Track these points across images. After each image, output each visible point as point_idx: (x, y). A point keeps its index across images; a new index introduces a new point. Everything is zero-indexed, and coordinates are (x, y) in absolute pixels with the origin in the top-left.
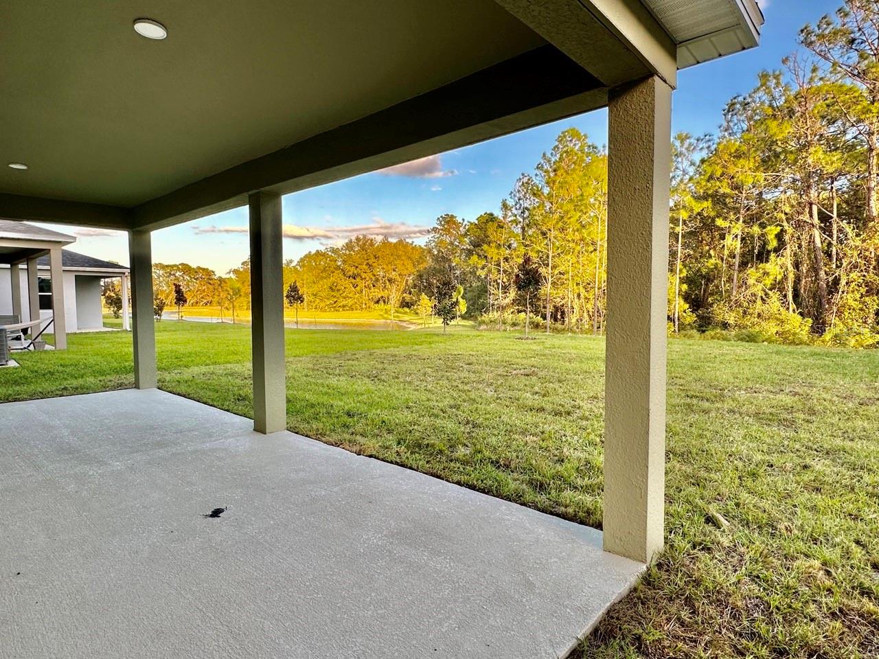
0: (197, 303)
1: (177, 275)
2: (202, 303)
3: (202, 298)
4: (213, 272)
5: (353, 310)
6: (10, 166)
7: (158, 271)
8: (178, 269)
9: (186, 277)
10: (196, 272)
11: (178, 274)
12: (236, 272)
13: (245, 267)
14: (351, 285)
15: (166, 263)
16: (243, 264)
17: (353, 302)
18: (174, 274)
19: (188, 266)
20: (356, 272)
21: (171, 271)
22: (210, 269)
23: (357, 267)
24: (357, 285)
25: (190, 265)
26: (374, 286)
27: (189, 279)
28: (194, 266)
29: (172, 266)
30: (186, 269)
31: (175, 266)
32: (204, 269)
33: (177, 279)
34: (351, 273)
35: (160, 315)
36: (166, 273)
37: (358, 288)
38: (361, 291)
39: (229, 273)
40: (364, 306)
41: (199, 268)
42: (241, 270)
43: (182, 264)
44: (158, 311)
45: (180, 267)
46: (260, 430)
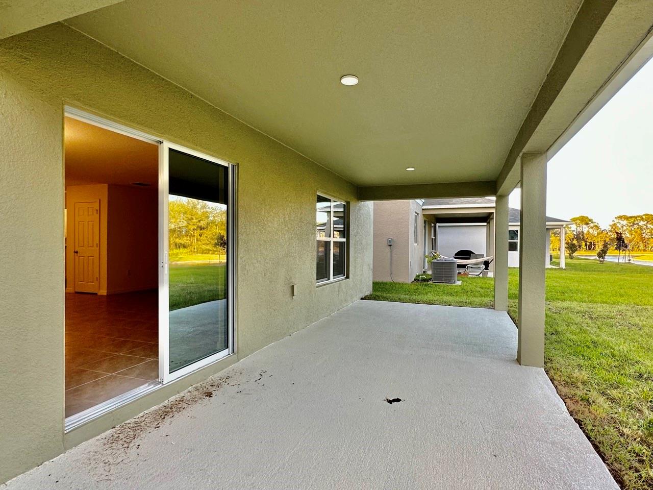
1: (640, 224)
6: (407, 169)
7: (622, 222)
8: (642, 219)
11: (642, 223)
15: (629, 215)
18: (637, 224)
21: (635, 221)
29: (636, 217)
30: (650, 218)
31: (638, 216)
33: (641, 228)
35: (603, 258)
36: (630, 223)
44: (602, 254)
45: (644, 217)
46: (518, 361)
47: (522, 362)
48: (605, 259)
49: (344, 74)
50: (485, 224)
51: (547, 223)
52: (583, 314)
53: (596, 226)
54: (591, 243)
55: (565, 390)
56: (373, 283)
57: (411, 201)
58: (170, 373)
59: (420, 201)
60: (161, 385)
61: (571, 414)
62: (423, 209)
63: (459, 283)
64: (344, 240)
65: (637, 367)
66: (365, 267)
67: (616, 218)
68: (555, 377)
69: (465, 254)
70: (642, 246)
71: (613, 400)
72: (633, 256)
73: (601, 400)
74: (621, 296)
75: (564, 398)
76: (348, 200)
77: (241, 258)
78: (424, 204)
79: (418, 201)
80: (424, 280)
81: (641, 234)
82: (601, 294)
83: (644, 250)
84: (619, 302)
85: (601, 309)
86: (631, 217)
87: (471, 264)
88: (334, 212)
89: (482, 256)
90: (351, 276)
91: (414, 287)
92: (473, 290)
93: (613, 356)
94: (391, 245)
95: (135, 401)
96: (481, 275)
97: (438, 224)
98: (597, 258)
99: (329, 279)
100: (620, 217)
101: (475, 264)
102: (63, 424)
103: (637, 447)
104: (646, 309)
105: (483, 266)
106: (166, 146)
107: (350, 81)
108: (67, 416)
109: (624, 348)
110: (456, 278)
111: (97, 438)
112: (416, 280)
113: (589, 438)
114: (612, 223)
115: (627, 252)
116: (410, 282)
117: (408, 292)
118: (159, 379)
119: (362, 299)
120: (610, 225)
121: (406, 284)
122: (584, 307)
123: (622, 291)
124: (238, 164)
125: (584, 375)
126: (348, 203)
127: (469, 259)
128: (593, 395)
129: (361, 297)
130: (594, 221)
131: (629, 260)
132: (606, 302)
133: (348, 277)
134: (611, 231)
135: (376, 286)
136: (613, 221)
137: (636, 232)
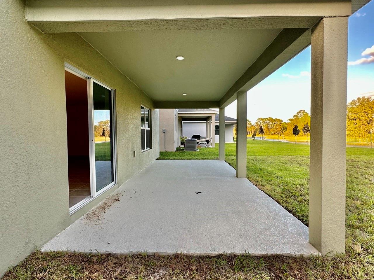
0: (275, 133)
1: (267, 122)
2: (277, 133)
3: (277, 131)
4: (282, 120)
5: (353, 137)
7: (260, 121)
9: (271, 123)
10: (275, 121)
11: (268, 122)
12: (291, 120)
13: (295, 117)
14: (353, 124)
15: (263, 118)
16: (294, 116)
17: (353, 133)
18: (266, 122)
19: (272, 118)
20: (356, 117)
22: (281, 119)
23: (357, 114)
24: (357, 124)
25: (273, 118)
26: (369, 124)
27: (272, 123)
28: (274, 118)
29: (266, 119)
30: (271, 119)
31: (267, 119)
32: (278, 119)
33: (267, 124)
34: (353, 118)
35: (254, 138)
37: (357, 126)
38: (359, 127)
39: (288, 120)
40: (361, 135)
41: (276, 119)
42: (293, 119)
43: (269, 118)
44: (254, 136)
45: (269, 119)
46: (237, 176)
47: (239, 177)
48: (255, 139)
49: (178, 55)
50: (206, 122)
51: (225, 121)
52: (253, 159)
53: (250, 123)
54: (248, 131)
55: (256, 183)
56: (160, 152)
57: (174, 109)
58: (97, 192)
59: (177, 110)
60: (93, 198)
61: (260, 189)
62: (178, 114)
63: (198, 150)
64: (149, 129)
65: (276, 175)
66: (157, 143)
67: (258, 119)
68: (251, 180)
69: (198, 137)
70: (268, 132)
71: (271, 184)
72: (265, 137)
73: (268, 185)
74: (265, 152)
75: (256, 185)
76: (151, 108)
77: (118, 137)
78: (178, 111)
79: (176, 109)
80: (181, 150)
81: (268, 127)
82: (257, 152)
83: (269, 134)
84: (264, 155)
85: (258, 158)
86: (264, 119)
87: (201, 142)
88: (146, 114)
89: (205, 138)
90: (152, 147)
91: (177, 153)
92: (206, 153)
93: (268, 172)
94: (164, 132)
95: (89, 203)
96: (206, 147)
97: (183, 122)
98: (252, 138)
99: (144, 149)
100: (260, 119)
101: (202, 142)
102: (69, 210)
103: (281, 195)
104: (274, 157)
105: (206, 143)
106: (92, 80)
107: (180, 58)
108: (70, 208)
109: (270, 169)
110: (197, 148)
111: (80, 219)
112: (177, 150)
113: (267, 194)
114: (256, 122)
115: (263, 135)
116: (175, 151)
117: (175, 155)
118: (91, 195)
119: (156, 159)
120: (255, 123)
121: (173, 152)
122: (253, 157)
123: (265, 150)
124: (116, 89)
125: (260, 179)
126: (150, 110)
127: (199, 139)
128: (265, 183)
129: (156, 158)
130: (249, 120)
131: (264, 139)
132: (260, 155)
133: (151, 148)
134: (256, 125)
135: (161, 153)
136: (257, 121)
137: (266, 126)
